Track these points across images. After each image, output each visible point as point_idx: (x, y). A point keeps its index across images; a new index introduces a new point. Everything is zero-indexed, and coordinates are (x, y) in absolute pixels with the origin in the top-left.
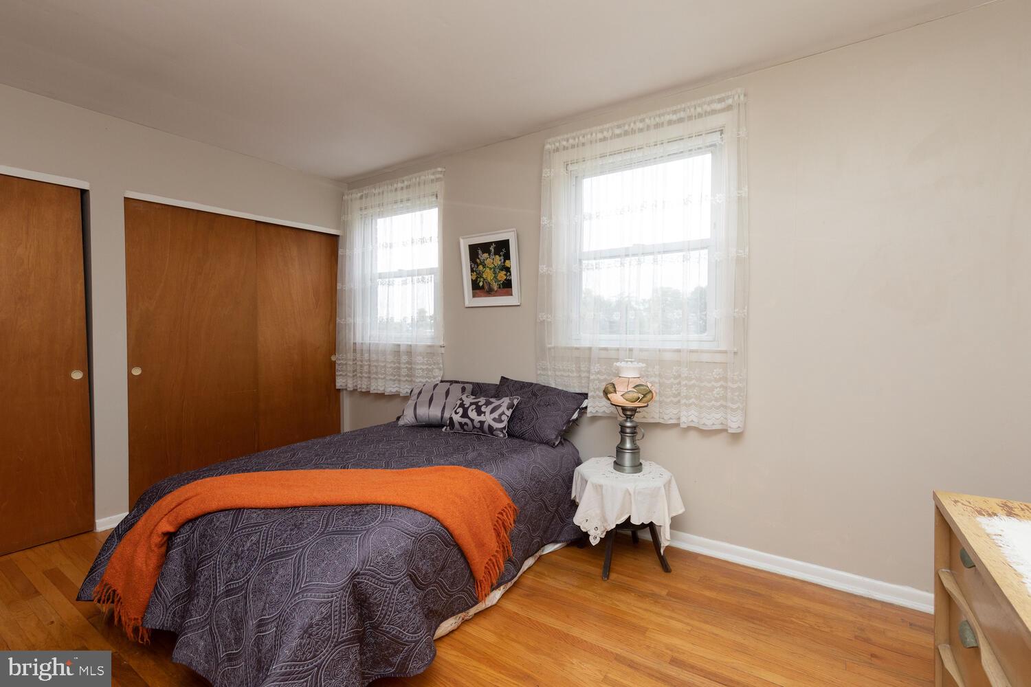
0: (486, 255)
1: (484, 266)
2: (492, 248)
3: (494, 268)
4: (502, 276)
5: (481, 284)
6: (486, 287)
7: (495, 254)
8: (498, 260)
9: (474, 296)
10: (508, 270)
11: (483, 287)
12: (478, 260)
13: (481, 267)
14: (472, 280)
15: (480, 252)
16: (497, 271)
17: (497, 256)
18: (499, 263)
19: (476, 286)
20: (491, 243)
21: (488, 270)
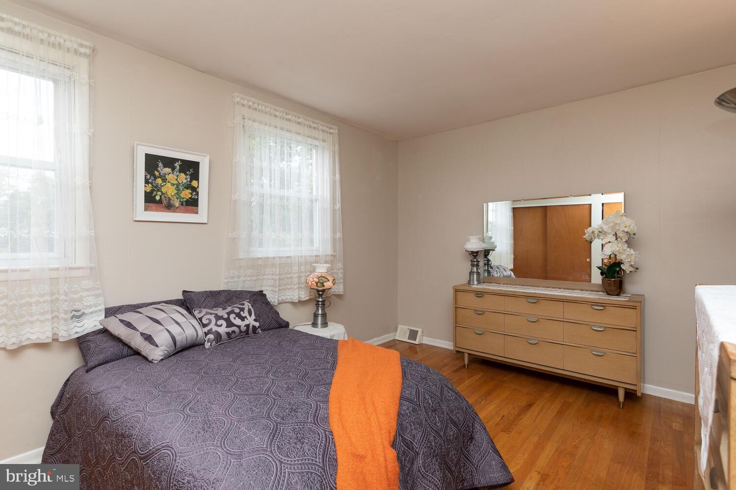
0: (168, 170)
1: (164, 180)
2: (177, 165)
3: (178, 185)
4: (186, 194)
5: (158, 198)
6: (165, 202)
7: (180, 171)
8: (183, 178)
9: (146, 210)
10: (194, 190)
11: (160, 202)
12: (157, 173)
13: (159, 181)
14: (145, 192)
15: (160, 164)
16: (181, 188)
17: (183, 175)
18: (185, 181)
19: (150, 199)
20: (177, 160)
21: (169, 185)
